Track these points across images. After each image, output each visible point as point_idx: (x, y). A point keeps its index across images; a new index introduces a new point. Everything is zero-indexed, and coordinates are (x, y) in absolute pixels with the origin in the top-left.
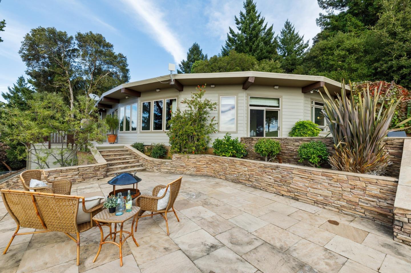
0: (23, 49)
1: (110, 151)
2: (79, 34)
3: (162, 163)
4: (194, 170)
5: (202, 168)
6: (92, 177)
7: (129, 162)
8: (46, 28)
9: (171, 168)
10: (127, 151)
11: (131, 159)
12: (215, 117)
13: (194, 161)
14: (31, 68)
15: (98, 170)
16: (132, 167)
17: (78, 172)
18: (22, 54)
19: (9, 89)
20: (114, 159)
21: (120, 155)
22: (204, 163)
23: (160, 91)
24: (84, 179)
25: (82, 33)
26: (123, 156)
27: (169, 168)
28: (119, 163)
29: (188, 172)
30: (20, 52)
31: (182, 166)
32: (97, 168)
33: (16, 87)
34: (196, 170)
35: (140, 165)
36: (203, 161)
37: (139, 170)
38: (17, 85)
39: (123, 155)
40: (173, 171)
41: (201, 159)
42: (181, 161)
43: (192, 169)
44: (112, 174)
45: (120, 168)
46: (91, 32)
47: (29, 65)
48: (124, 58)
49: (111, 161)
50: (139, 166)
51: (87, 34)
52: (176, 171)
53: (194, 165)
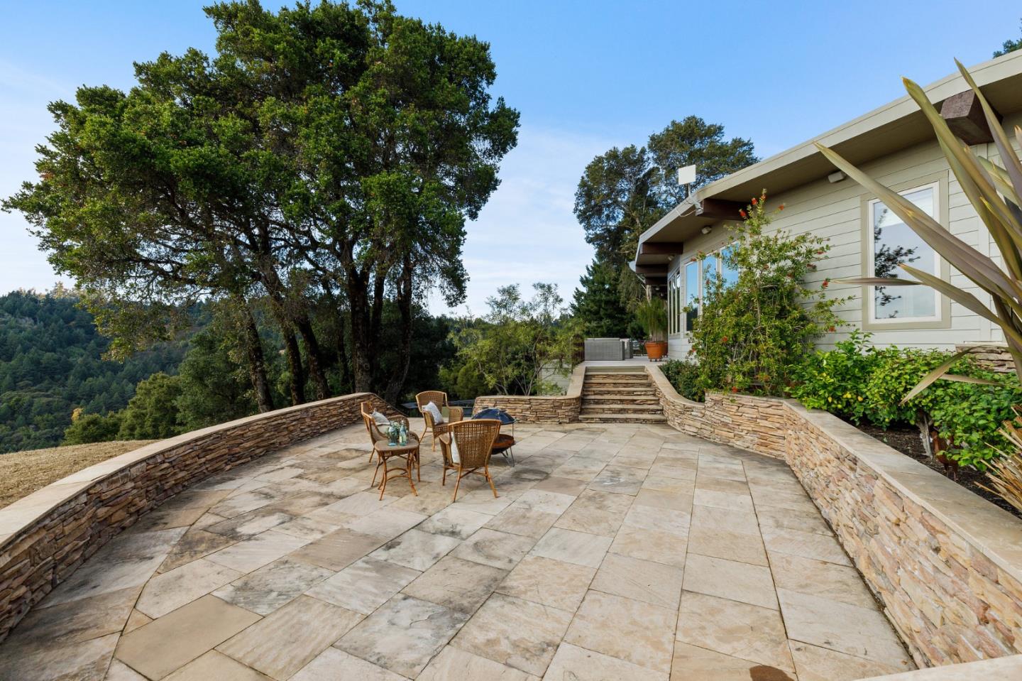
0: (578, 204)
1: (608, 376)
2: (653, 138)
3: (687, 409)
4: (752, 440)
5: (774, 439)
6: (550, 418)
7: (636, 400)
8: (604, 156)
9: (703, 426)
10: (646, 377)
11: (644, 395)
12: (828, 280)
13: (752, 413)
14: (591, 231)
15: (560, 407)
16: (635, 411)
17: (528, 406)
18: (577, 213)
19: (588, 269)
20: (609, 393)
21: (627, 385)
22: (778, 425)
23: (710, 232)
24: (538, 419)
25: (658, 133)
26: (632, 387)
27: (699, 425)
28: (614, 401)
29: (738, 443)
30: (576, 210)
31: (726, 425)
32: (558, 404)
33: (595, 263)
34: (757, 440)
35: (658, 410)
36: (775, 418)
37: (648, 420)
38: (596, 260)
39: (633, 385)
40: (707, 433)
41: (770, 411)
42: (724, 410)
43: (749, 437)
44: (587, 419)
45: (610, 409)
46: (673, 123)
47: (588, 227)
48: (745, 145)
49: (601, 395)
50: (654, 412)
51: (668, 130)
52: (713, 435)
53: (751, 427)
